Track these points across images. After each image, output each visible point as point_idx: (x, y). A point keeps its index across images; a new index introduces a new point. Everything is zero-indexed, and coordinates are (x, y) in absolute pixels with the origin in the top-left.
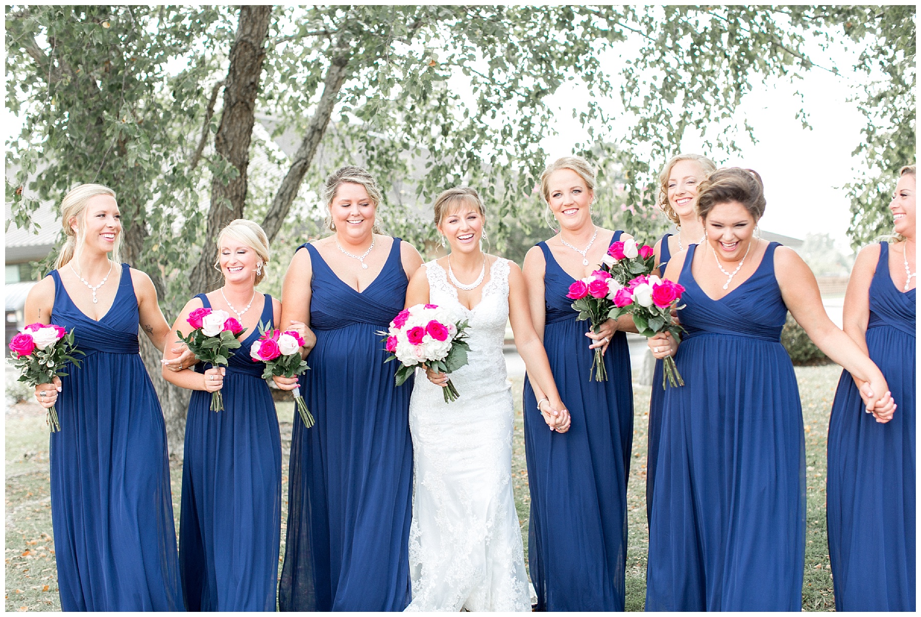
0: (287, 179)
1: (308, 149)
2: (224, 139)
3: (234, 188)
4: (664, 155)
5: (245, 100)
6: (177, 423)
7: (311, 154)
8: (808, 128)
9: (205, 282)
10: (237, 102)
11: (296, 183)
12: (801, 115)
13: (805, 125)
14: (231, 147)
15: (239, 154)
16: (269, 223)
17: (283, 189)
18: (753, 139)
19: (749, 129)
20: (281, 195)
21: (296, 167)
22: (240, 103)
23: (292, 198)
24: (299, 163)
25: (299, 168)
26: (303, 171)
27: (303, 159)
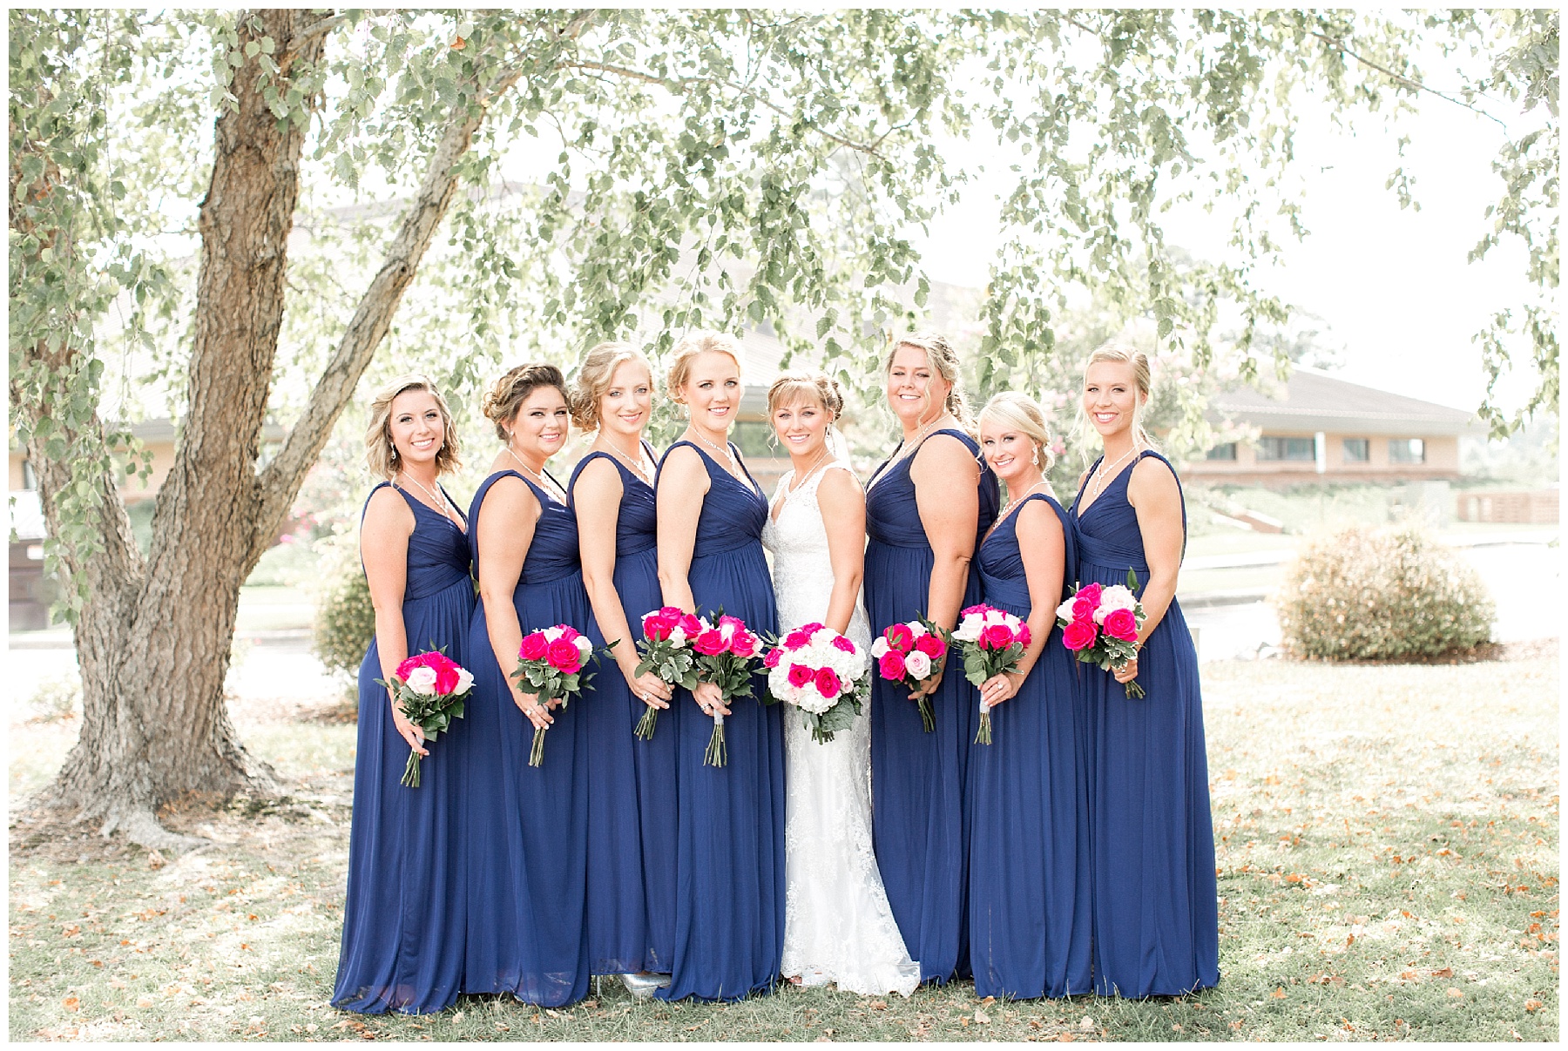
0: (367, 300)
1: (410, 242)
2: (216, 219)
3: (235, 315)
5: (252, 142)
6: (132, 769)
7: (417, 250)
9: (184, 498)
10: (237, 147)
11: (384, 306)
12: (1398, 181)
13: (1405, 200)
14: (228, 235)
15: (244, 248)
16: (328, 383)
17: (358, 320)
18: (1298, 228)
20: (356, 329)
21: (385, 275)
22: (244, 148)
23: (377, 335)
24: (393, 268)
25: (392, 278)
26: (399, 283)
27: (401, 260)
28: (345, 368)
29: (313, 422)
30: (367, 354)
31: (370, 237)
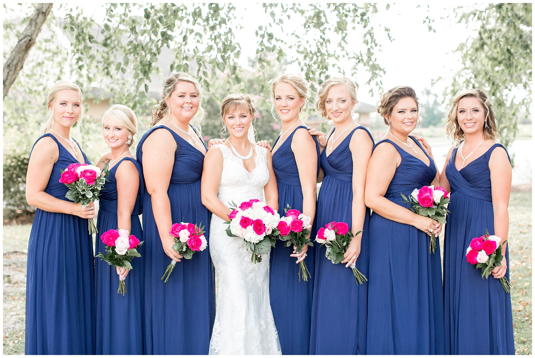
0: (14, 53)
1: (33, 29)
4: (326, 47)
7: (36, 32)
8: (432, 31)
11: (21, 56)
12: (427, 20)
13: (430, 28)
17: (10, 61)
18: (390, 38)
19: (387, 30)
20: (9, 66)
21: (22, 42)
23: (18, 68)
24: (25, 39)
25: (25, 44)
26: (28, 46)
27: (29, 36)
30: (14, 77)
31: (11, 28)
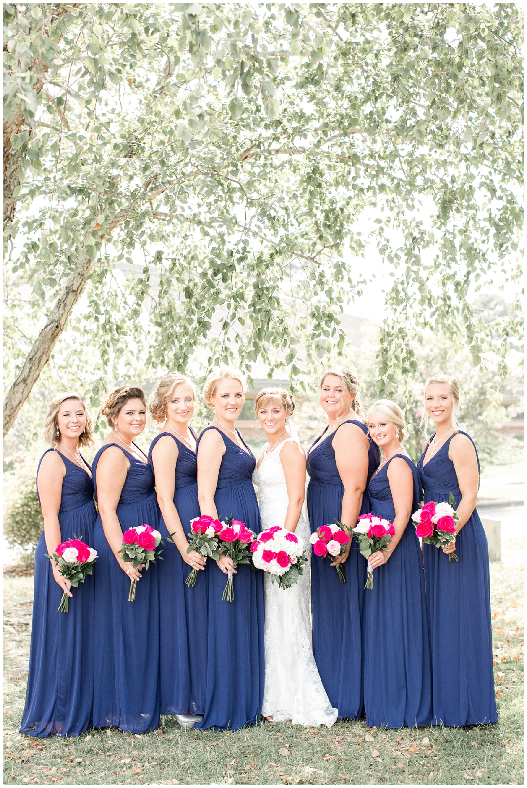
0: (37, 343)
1: (61, 312)
7: (64, 316)
11: (47, 346)
16: (16, 389)
17: (33, 353)
20: (31, 359)
21: (47, 329)
23: (43, 362)
24: (52, 326)
25: (51, 331)
26: (55, 334)
27: (56, 322)
28: (25, 381)
29: (7, 410)
30: (37, 373)
